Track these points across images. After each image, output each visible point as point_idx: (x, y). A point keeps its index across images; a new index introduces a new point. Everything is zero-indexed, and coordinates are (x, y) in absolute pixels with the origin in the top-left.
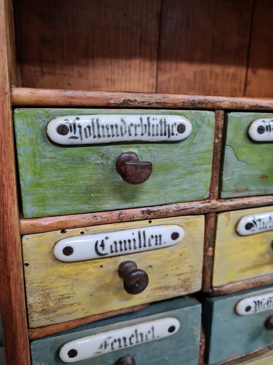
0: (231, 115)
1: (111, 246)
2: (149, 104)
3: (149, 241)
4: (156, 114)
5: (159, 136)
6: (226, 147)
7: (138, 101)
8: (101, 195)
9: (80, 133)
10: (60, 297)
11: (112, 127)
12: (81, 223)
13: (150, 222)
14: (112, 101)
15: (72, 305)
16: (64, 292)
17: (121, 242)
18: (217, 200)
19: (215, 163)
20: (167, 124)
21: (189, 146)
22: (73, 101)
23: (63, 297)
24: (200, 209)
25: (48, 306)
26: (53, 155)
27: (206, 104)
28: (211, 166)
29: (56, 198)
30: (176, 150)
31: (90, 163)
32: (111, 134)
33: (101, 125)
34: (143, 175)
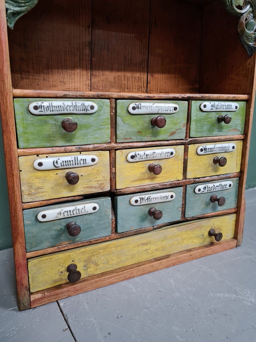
0: (118, 101)
1: (61, 163)
2: (76, 96)
3: (80, 161)
4: (80, 101)
5: (82, 111)
6: (117, 117)
7: (71, 95)
8: (55, 139)
9: (44, 109)
10: (37, 188)
11: (59, 107)
12: (46, 152)
13: (80, 153)
14: (58, 95)
15: (43, 192)
16: (39, 185)
17: (66, 161)
18: (115, 143)
19: (112, 125)
20: (85, 105)
21: (98, 116)
22: (40, 95)
23: (38, 188)
24: (105, 147)
25: (31, 192)
26: (32, 119)
27: (105, 96)
28: (110, 126)
29: (34, 139)
30: (91, 118)
31: (49, 123)
32: (58, 110)
33: (53, 106)
34: (73, 128)
